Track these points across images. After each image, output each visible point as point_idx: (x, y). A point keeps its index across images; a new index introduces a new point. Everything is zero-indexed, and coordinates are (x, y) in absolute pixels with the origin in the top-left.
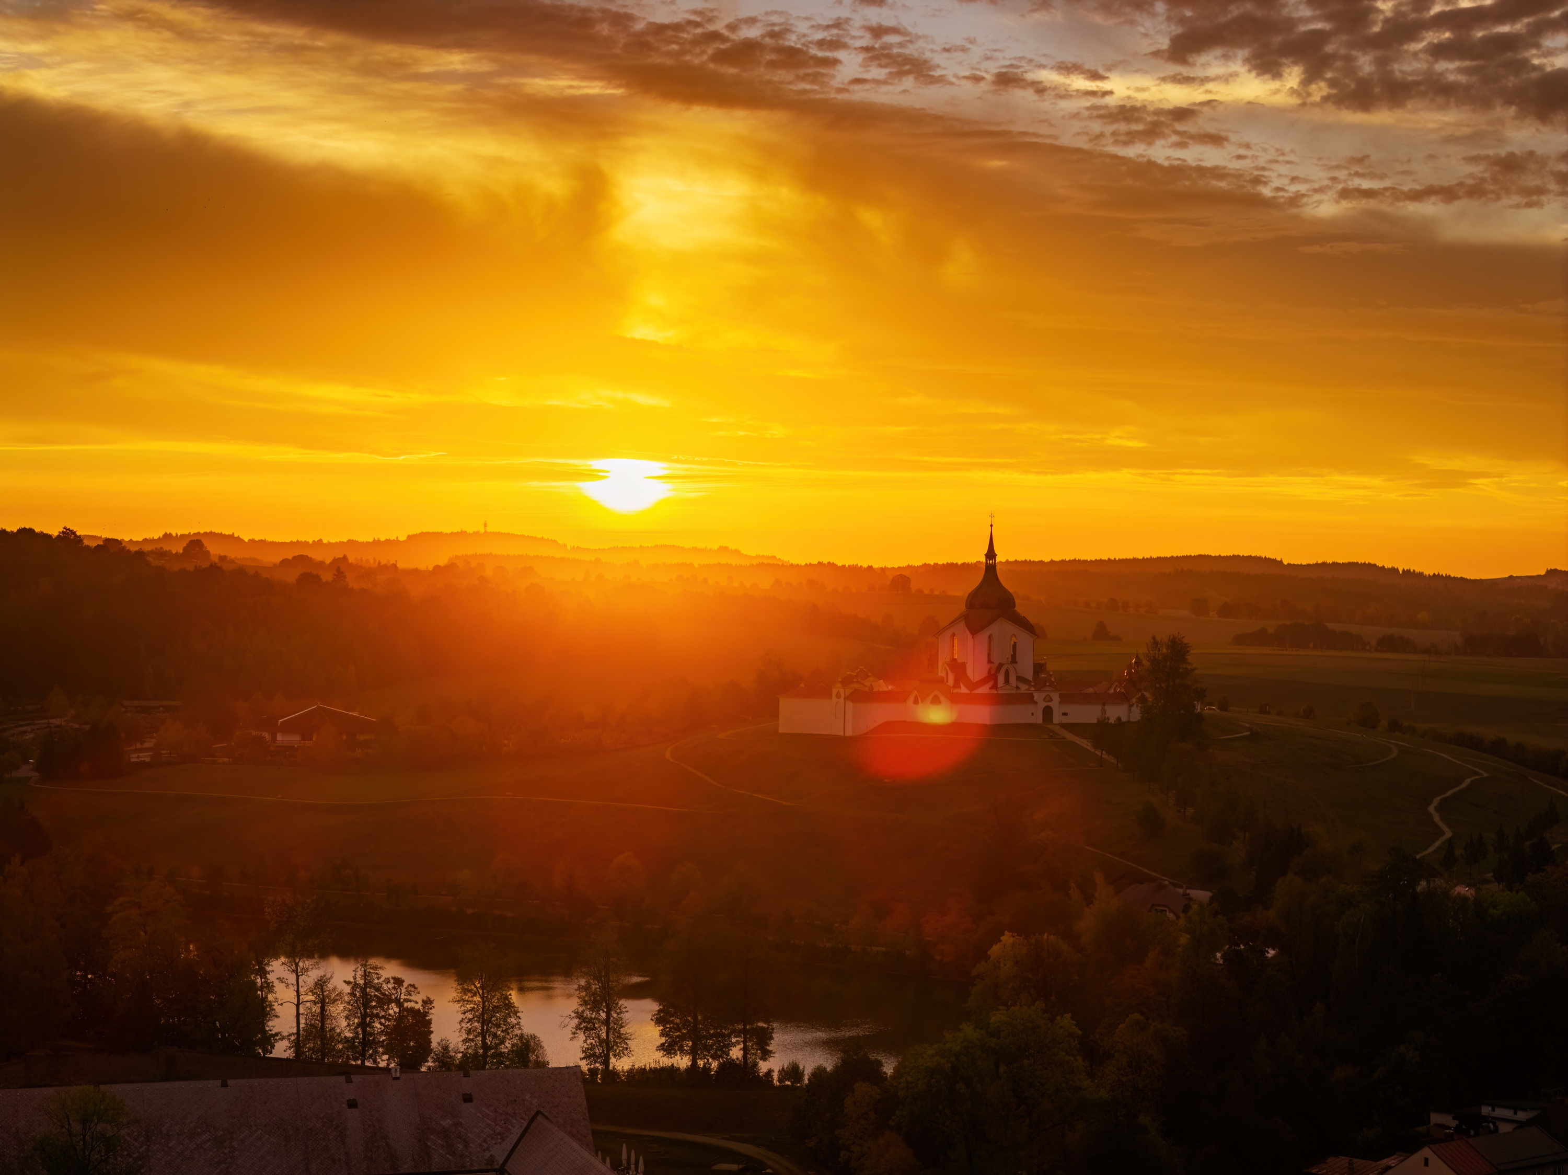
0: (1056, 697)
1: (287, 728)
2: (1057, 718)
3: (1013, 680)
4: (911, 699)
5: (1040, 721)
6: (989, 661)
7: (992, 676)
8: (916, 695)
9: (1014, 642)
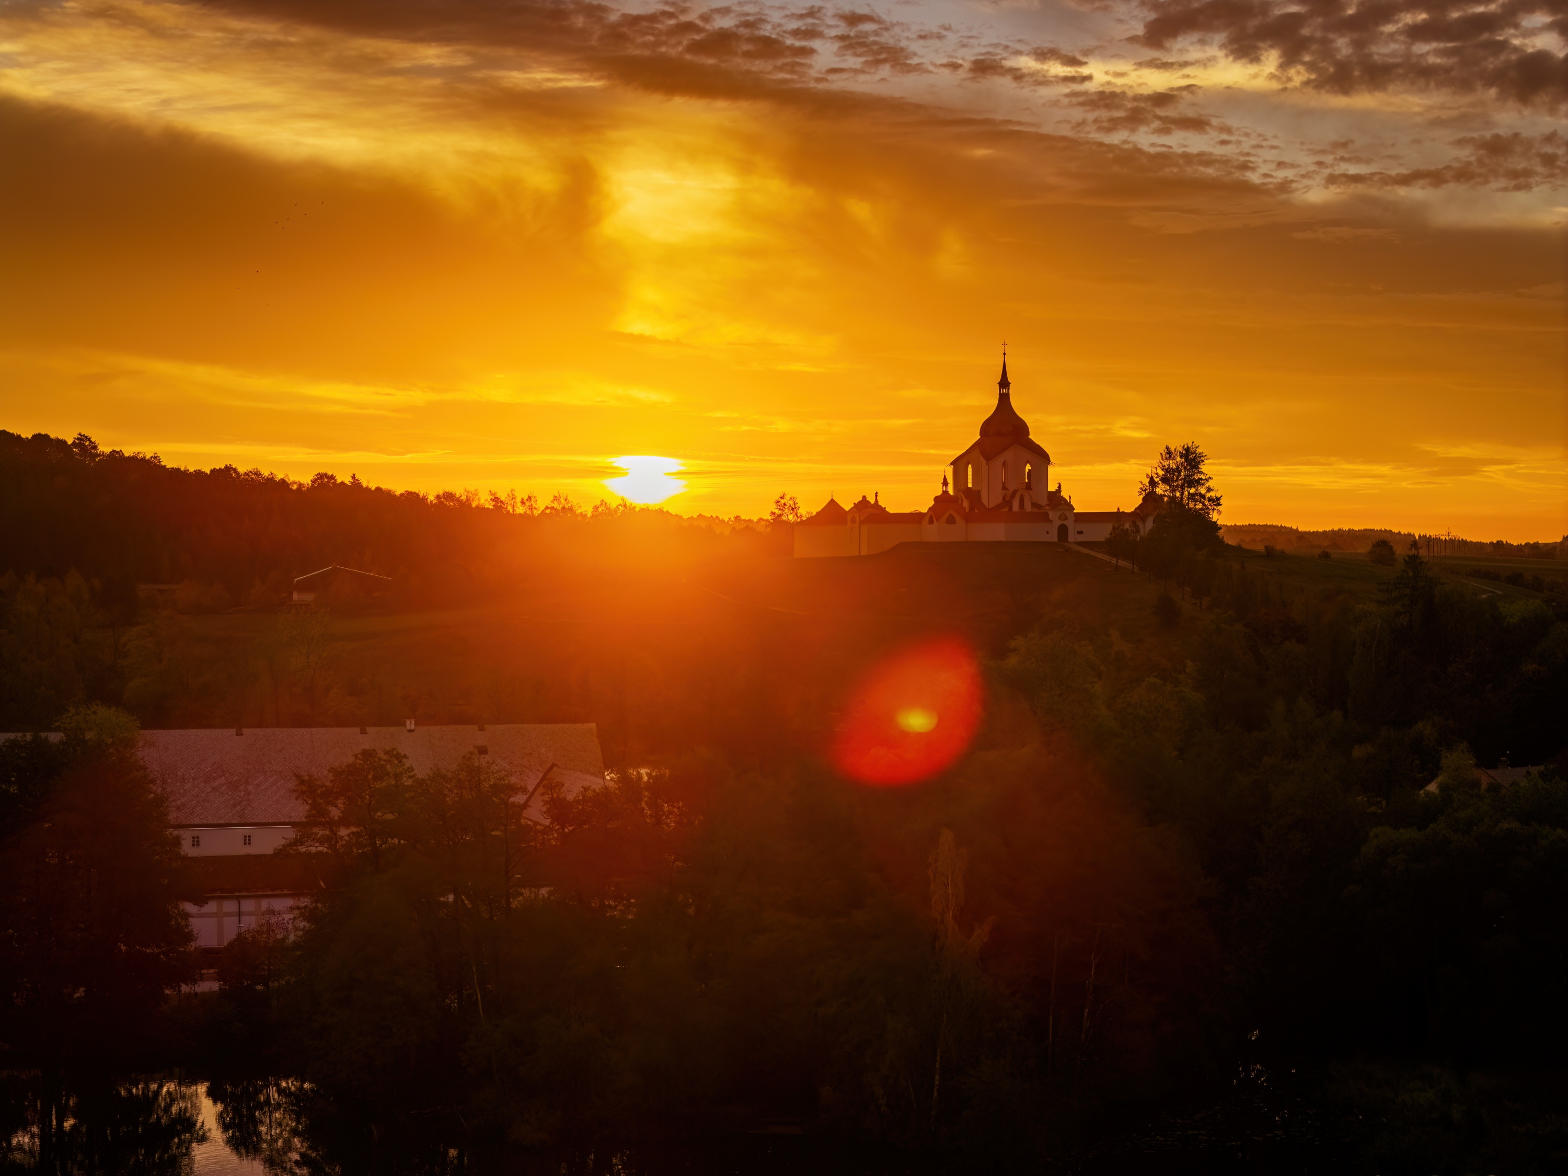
0: (1071, 515)
1: (303, 586)
2: (1072, 537)
3: (1028, 507)
4: (927, 519)
5: (1055, 539)
6: (1004, 488)
7: (1007, 502)
8: (931, 516)
9: (1029, 470)
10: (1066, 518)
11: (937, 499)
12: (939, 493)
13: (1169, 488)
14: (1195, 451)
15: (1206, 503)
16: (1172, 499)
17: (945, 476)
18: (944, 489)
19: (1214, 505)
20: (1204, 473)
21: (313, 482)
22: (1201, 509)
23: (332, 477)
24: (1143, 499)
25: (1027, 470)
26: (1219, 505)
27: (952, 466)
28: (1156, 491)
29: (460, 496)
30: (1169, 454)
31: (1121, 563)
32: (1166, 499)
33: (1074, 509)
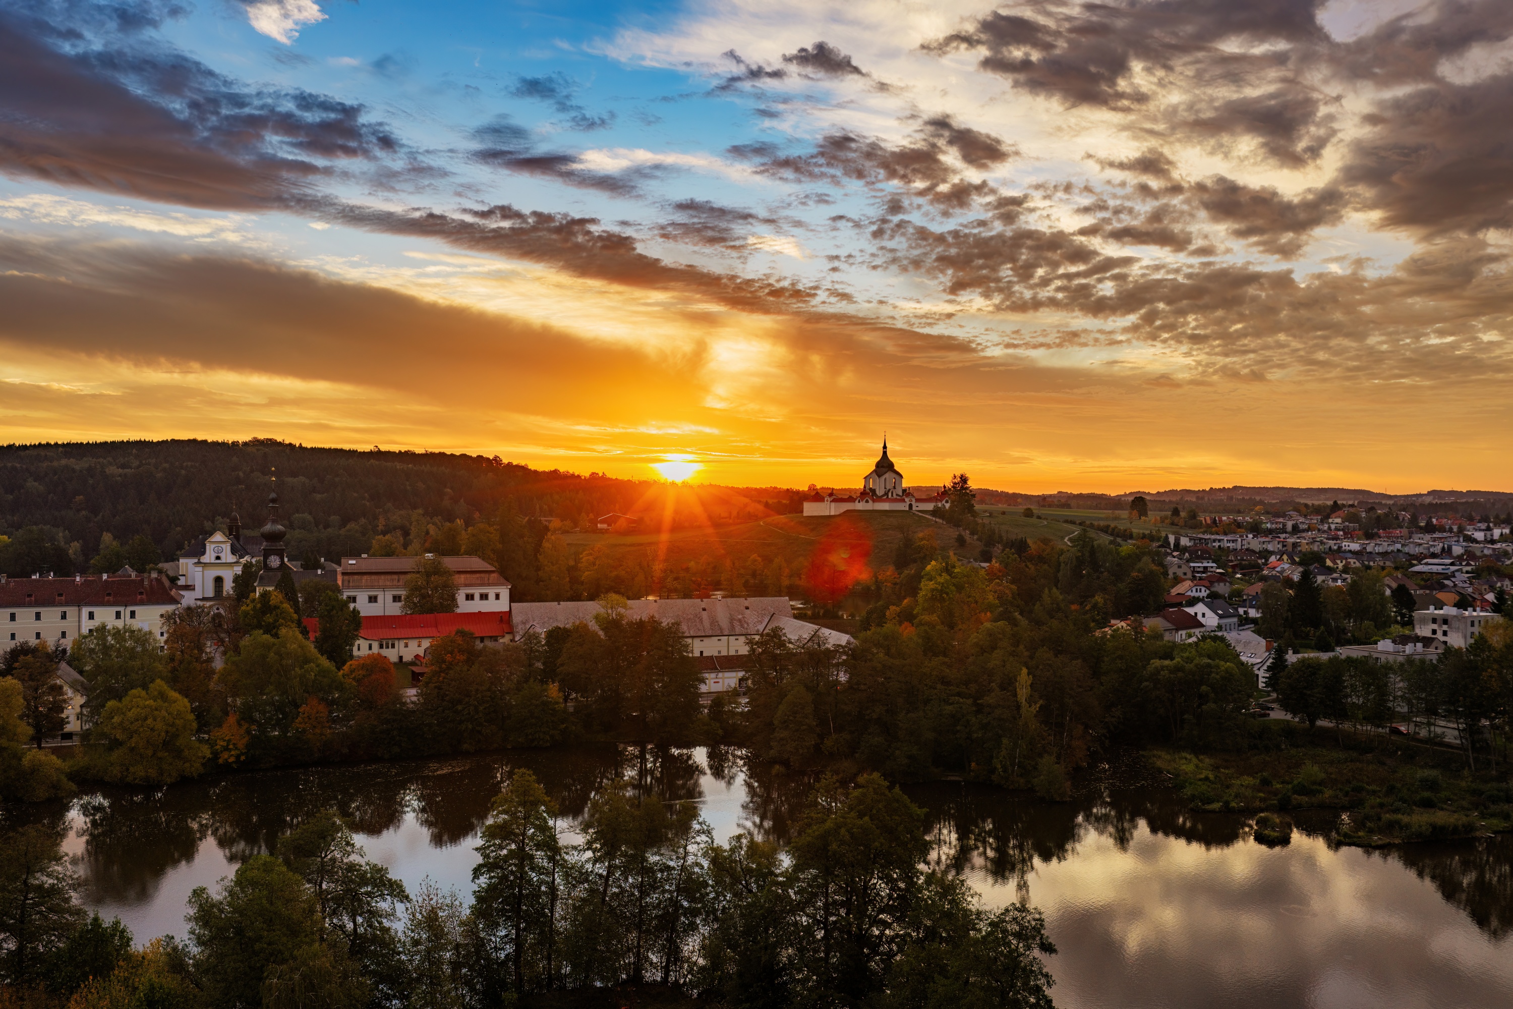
0: (914, 500)
1: (602, 522)
2: (914, 508)
3: (895, 495)
4: (857, 501)
6: (885, 488)
7: (886, 494)
8: (859, 499)
9: (894, 480)
10: (912, 501)
21: (590, 476)
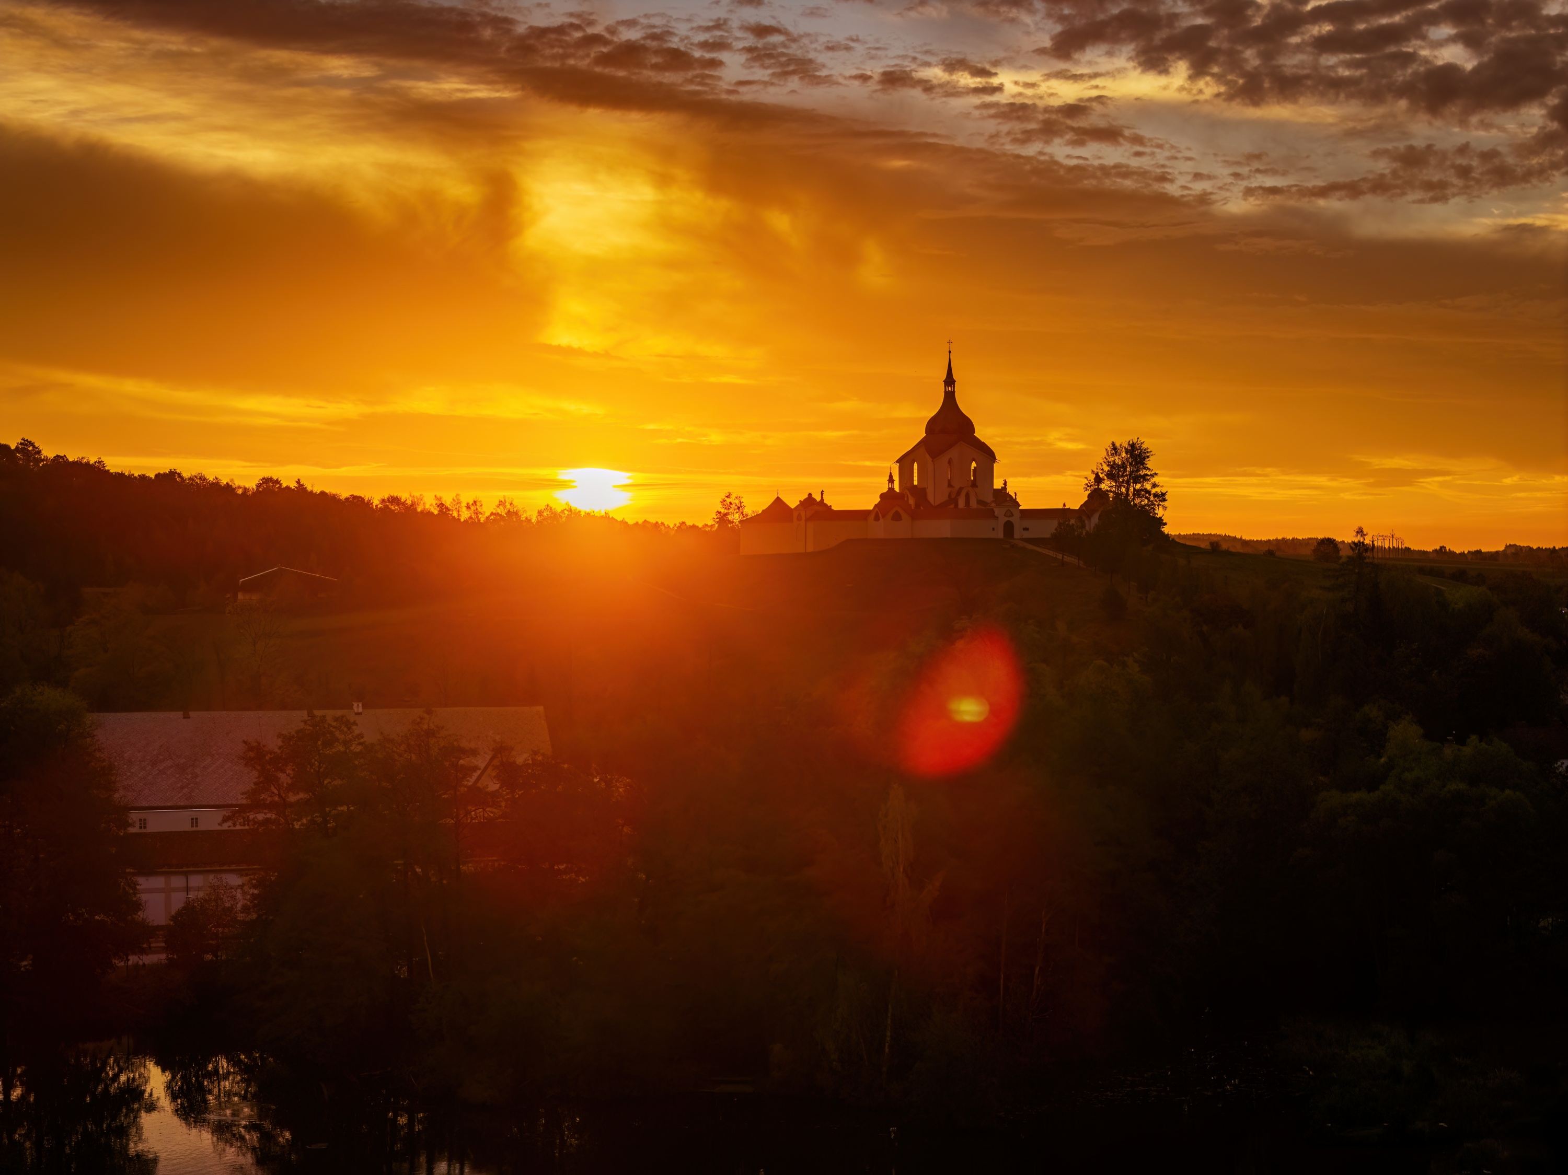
0: (1016, 512)
1: (249, 587)
2: (1018, 534)
3: (974, 504)
4: (872, 516)
5: (1001, 535)
6: (950, 485)
7: (953, 500)
8: (877, 513)
9: (974, 467)
10: (1012, 515)
11: (882, 496)
12: (885, 490)
13: (1114, 484)
14: (1140, 447)
15: (1152, 498)
16: (1118, 495)
17: (891, 473)
18: (890, 486)
19: (1159, 500)
20: (1149, 469)
21: (258, 486)
22: (1146, 505)
23: (277, 482)
24: (1089, 496)
25: (972, 468)
26: (1165, 500)
27: (898, 464)
28: (1101, 488)
29: (405, 500)
30: (1115, 449)
31: (1067, 559)
32: (1111, 495)
33: (1020, 506)
